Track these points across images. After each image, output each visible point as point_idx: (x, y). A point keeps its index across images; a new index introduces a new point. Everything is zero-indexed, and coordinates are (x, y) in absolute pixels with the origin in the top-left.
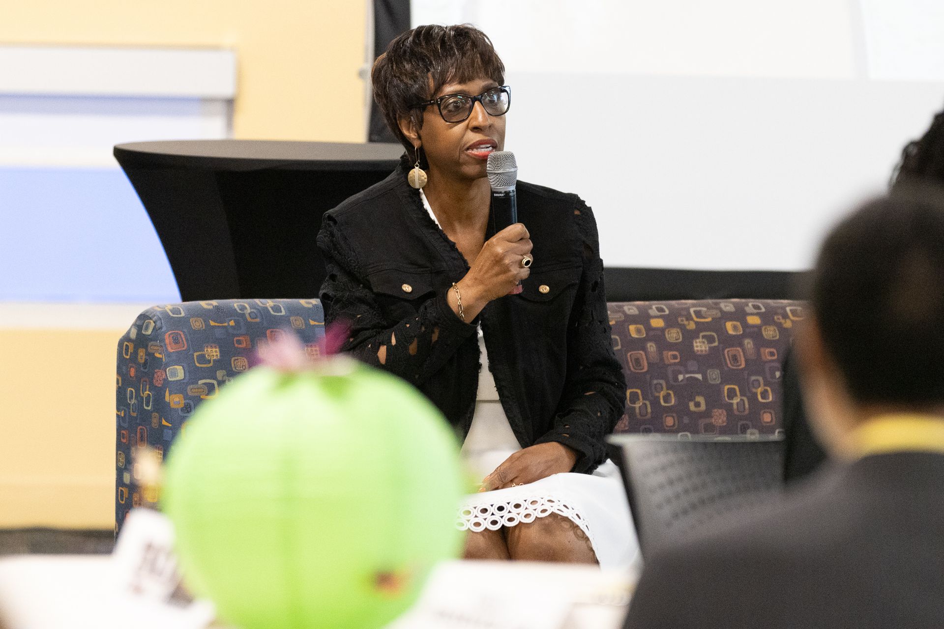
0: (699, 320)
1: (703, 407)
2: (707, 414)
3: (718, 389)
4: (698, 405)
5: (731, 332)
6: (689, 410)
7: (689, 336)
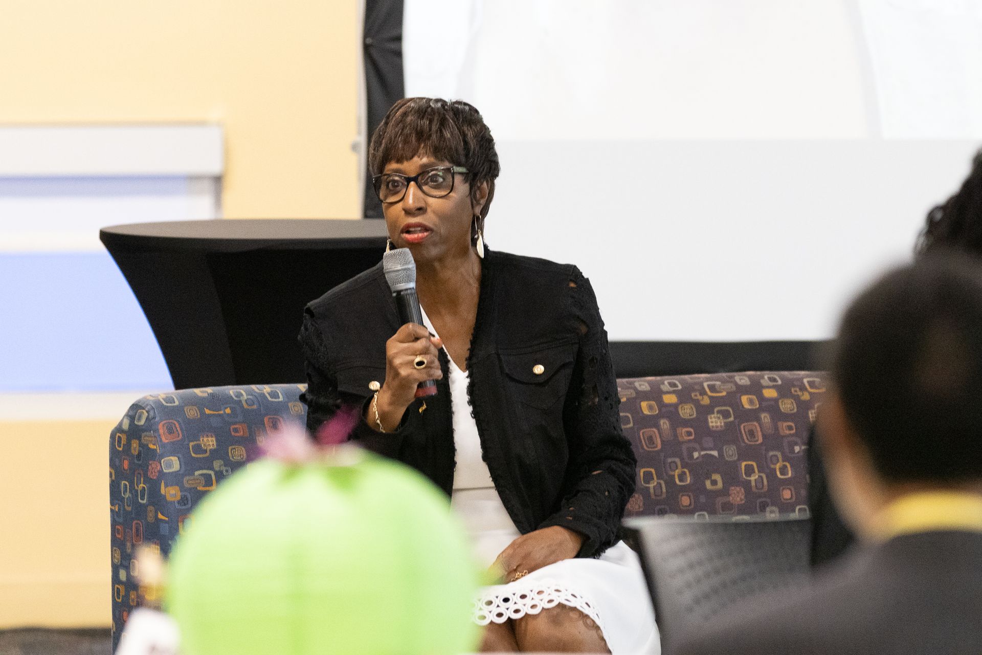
2: (725, 492)
3: (735, 466)
4: (714, 483)
6: (705, 488)
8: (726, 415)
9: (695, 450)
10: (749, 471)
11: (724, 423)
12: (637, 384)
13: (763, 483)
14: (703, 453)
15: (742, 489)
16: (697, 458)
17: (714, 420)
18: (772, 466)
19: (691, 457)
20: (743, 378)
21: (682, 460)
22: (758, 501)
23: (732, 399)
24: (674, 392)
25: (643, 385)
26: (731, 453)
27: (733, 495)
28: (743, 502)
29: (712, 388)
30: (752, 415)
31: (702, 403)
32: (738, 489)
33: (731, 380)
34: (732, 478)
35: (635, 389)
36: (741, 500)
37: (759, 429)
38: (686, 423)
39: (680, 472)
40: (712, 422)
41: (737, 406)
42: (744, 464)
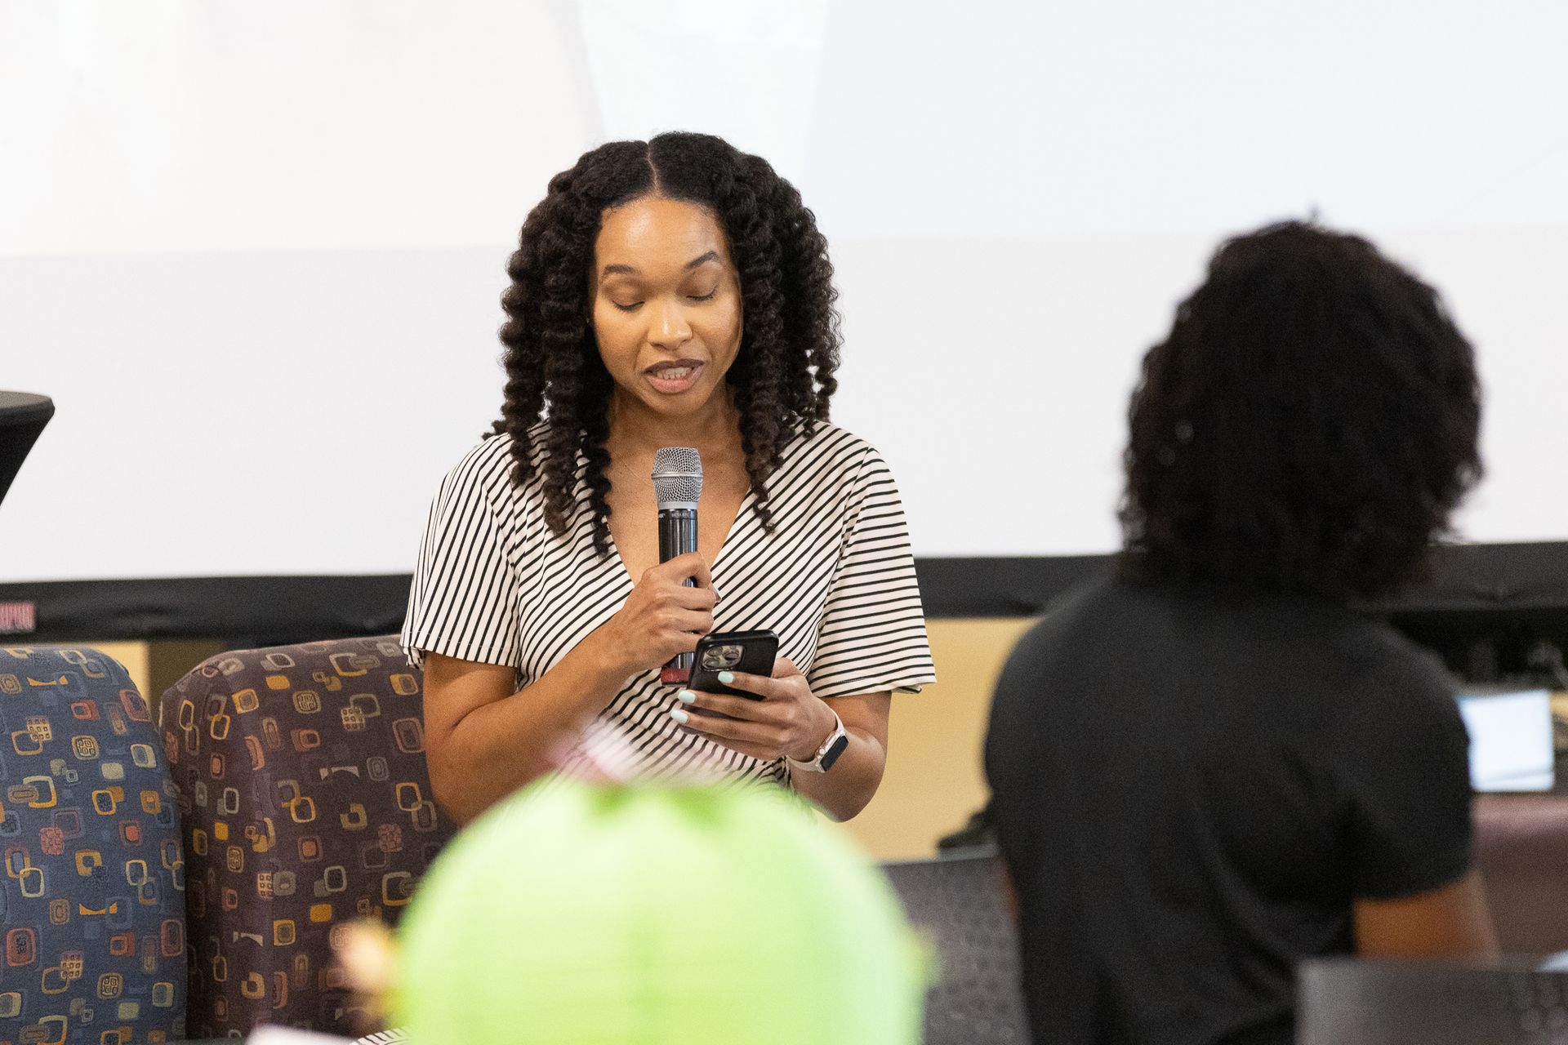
0: (345, 674)
1: (363, 822)
5: (400, 692)
7: (334, 702)
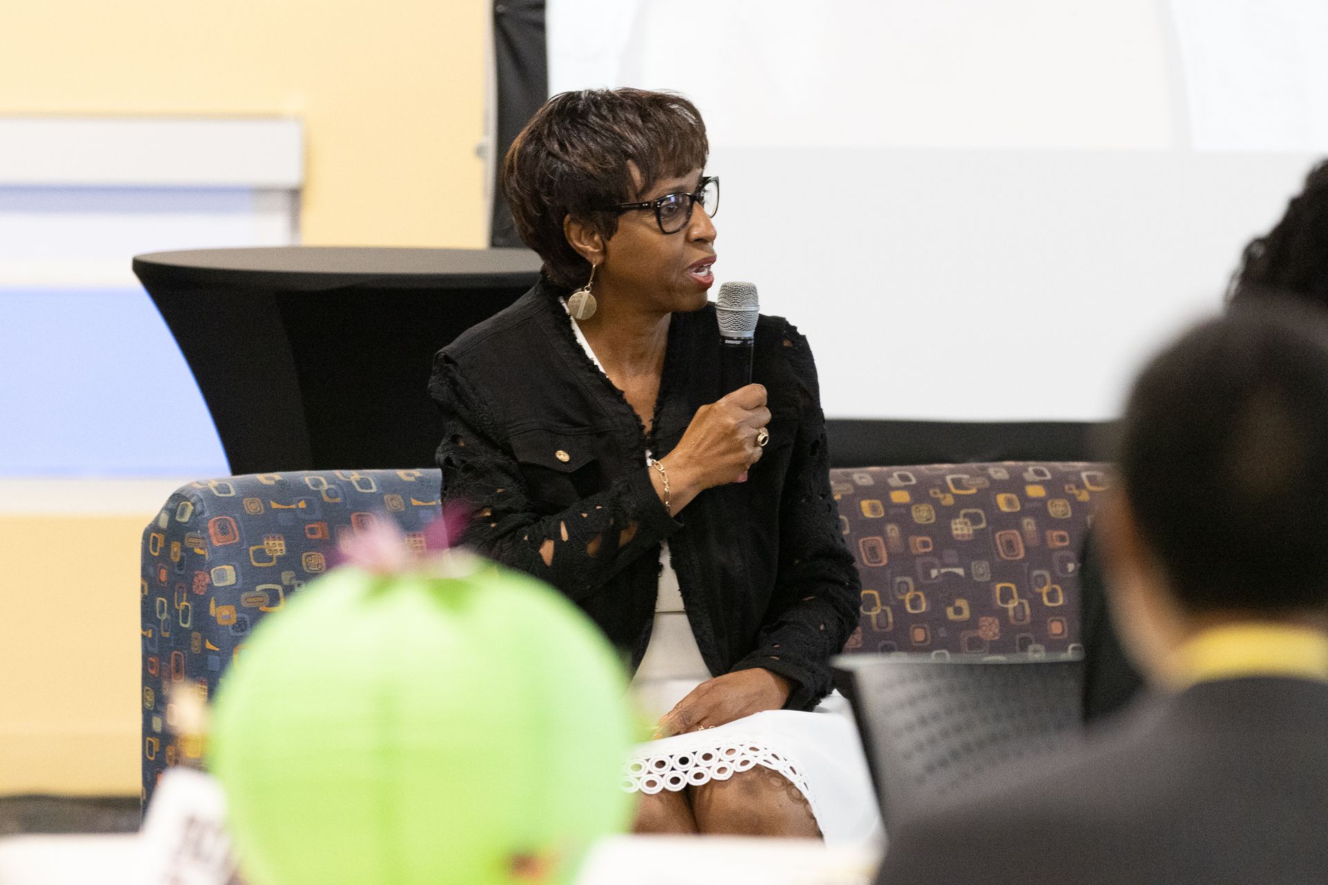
1: (966, 614)
2: (972, 624)
3: (986, 589)
4: (958, 611)
8: (975, 519)
9: (934, 567)
10: (1006, 595)
11: (974, 530)
12: (856, 477)
13: (1024, 612)
14: (943, 571)
15: (997, 622)
16: (936, 577)
17: (959, 526)
18: (1038, 590)
19: (928, 575)
20: (999, 471)
21: (915, 580)
22: (1018, 636)
23: (984, 500)
24: (905, 488)
25: (863, 478)
26: (981, 571)
27: (984, 628)
28: (997, 638)
29: (957, 483)
30: (1011, 521)
31: (944, 503)
32: (990, 619)
33: (983, 473)
34: (982, 605)
35: (853, 483)
36: (995, 635)
37: (1020, 539)
38: (921, 529)
39: (913, 596)
40: (957, 529)
41: (990, 507)
42: (999, 586)
